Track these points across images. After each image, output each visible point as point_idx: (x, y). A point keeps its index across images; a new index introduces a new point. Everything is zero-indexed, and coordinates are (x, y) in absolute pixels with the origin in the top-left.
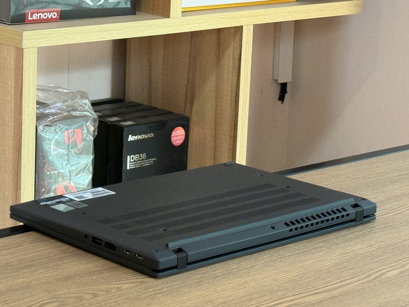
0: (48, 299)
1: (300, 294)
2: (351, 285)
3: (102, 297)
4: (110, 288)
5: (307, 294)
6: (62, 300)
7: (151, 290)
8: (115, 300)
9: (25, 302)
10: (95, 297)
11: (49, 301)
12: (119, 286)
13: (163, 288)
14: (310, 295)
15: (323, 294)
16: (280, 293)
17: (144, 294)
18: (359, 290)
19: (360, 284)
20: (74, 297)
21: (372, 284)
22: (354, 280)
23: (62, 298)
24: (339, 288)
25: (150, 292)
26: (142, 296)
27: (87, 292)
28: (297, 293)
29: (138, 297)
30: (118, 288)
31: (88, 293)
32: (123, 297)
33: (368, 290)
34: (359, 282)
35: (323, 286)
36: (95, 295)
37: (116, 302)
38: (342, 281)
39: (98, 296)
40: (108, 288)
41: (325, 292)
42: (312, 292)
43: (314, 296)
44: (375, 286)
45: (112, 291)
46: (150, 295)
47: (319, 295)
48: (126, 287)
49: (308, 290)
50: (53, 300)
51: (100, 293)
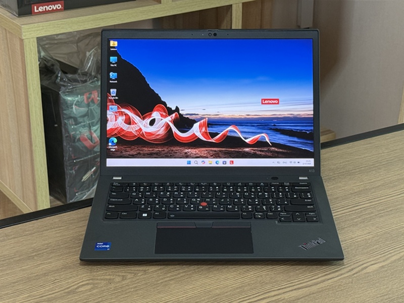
0: (86, 281)
1: (285, 288)
2: (332, 280)
3: (128, 281)
4: (139, 270)
5: (291, 289)
6: (96, 282)
7: (169, 275)
8: (136, 285)
9: (68, 282)
10: (123, 280)
11: (87, 282)
12: (147, 269)
13: (179, 274)
14: (292, 290)
15: (304, 289)
16: (268, 287)
17: (162, 279)
18: (336, 286)
19: (340, 279)
20: (107, 279)
21: (351, 280)
22: (337, 274)
23: (97, 280)
24: (320, 283)
25: (167, 277)
26: (159, 282)
27: (120, 274)
28: (282, 287)
29: (155, 283)
30: (145, 271)
31: (119, 276)
32: (143, 282)
33: (344, 287)
34: (339, 277)
35: (308, 280)
36: (124, 278)
37: (136, 287)
38: (326, 275)
39: (125, 280)
40: (137, 270)
41: (306, 287)
42: (295, 287)
43: (295, 291)
44: (352, 283)
45: (139, 274)
46: (166, 281)
47: (300, 290)
48: (152, 270)
49: (294, 284)
50: (91, 281)
51: (129, 276)
